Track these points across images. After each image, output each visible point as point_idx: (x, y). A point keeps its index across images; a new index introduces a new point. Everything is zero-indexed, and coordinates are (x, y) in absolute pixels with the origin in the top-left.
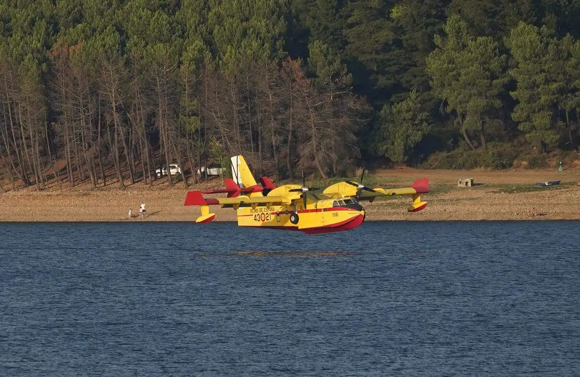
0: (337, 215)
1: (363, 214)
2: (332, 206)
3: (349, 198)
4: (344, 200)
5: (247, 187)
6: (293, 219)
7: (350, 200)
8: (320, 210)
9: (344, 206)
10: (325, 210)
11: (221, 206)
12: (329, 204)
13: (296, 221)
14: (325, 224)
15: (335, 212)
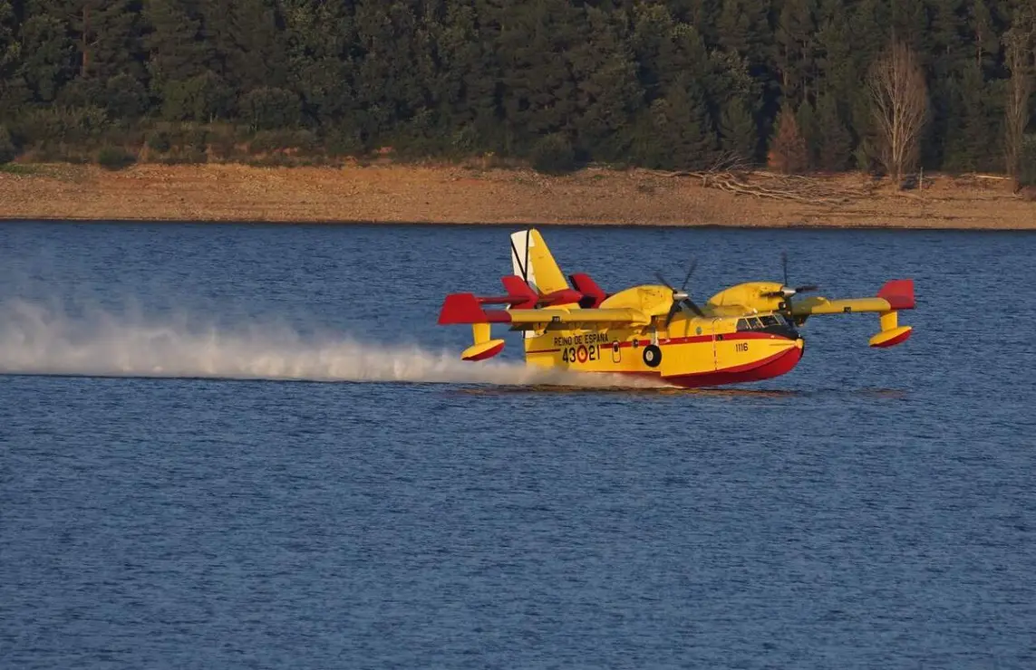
0: (745, 348)
1: (800, 347)
2: (734, 330)
3: (771, 314)
4: (761, 318)
5: (546, 293)
6: (650, 356)
7: (771, 318)
8: (708, 339)
9: (759, 330)
10: (720, 337)
11: (510, 326)
12: (730, 325)
13: (656, 361)
14: (720, 367)
15: (742, 341)
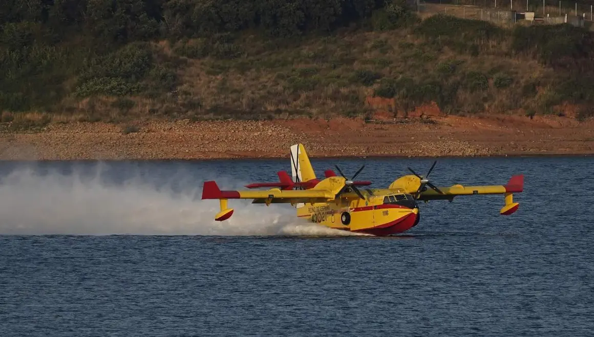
0: (386, 213)
1: (416, 213)
2: (382, 203)
4: (396, 196)
5: (305, 181)
6: (345, 219)
7: (401, 196)
8: (370, 208)
9: (394, 203)
10: (376, 207)
12: (380, 200)
13: (347, 222)
14: (376, 225)
15: (385, 210)
